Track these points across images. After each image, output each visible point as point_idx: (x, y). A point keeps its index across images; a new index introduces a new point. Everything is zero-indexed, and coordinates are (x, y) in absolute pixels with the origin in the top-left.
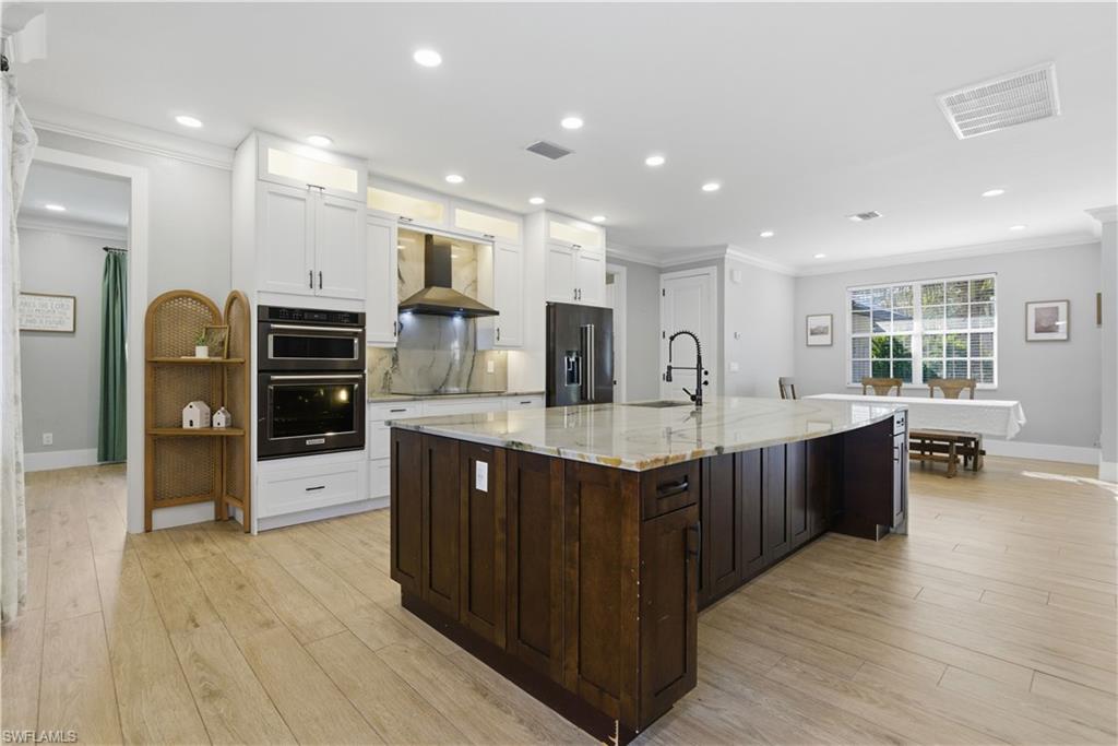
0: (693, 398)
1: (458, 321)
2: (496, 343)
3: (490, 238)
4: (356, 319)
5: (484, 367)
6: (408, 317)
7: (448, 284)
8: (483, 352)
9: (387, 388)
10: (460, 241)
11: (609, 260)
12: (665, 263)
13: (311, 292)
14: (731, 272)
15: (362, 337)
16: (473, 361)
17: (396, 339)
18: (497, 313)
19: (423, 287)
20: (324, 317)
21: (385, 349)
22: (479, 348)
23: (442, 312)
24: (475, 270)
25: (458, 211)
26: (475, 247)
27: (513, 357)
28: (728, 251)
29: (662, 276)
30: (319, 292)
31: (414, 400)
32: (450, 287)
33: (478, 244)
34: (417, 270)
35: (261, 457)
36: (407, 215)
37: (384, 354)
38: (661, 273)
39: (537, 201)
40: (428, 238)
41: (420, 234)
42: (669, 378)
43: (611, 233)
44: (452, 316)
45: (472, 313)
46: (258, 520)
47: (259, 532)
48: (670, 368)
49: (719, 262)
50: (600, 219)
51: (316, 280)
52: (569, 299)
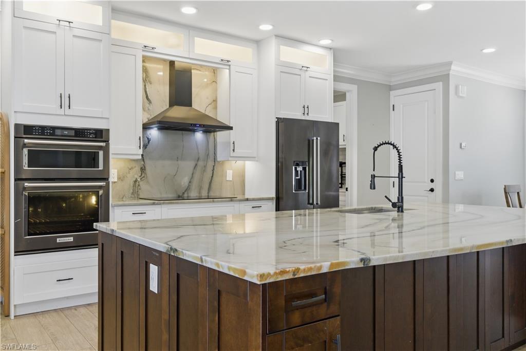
0: (394, 205)
1: (199, 136)
2: (232, 154)
3: (226, 63)
4: (100, 135)
5: (224, 175)
6: (154, 133)
7: (189, 104)
8: (222, 163)
9: (136, 194)
10: (201, 66)
11: (337, 78)
12: (394, 81)
13: (61, 112)
14: (457, 88)
15: (106, 150)
16: (213, 170)
17: (141, 152)
18: (231, 128)
19: (168, 107)
20: (73, 133)
21: (134, 160)
22: (219, 159)
23: (186, 128)
24: (216, 90)
25: (197, 40)
26: (215, 71)
27: (250, 167)
28: (453, 67)
29: (392, 93)
30: (68, 112)
31: (154, 204)
32: (191, 105)
33: (217, 68)
34: (161, 92)
35: (18, 252)
36: (150, 44)
37: (133, 164)
38: (391, 90)
39: (266, 27)
40: (172, 63)
41: (165, 60)
42: (373, 186)
43: (338, 55)
44: (194, 131)
45: (211, 128)
46: (15, 306)
47: (15, 316)
48: (373, 177)
49: (445, 78)
50: (326, 42)
51: (65, 101)
52: (298, 115)
